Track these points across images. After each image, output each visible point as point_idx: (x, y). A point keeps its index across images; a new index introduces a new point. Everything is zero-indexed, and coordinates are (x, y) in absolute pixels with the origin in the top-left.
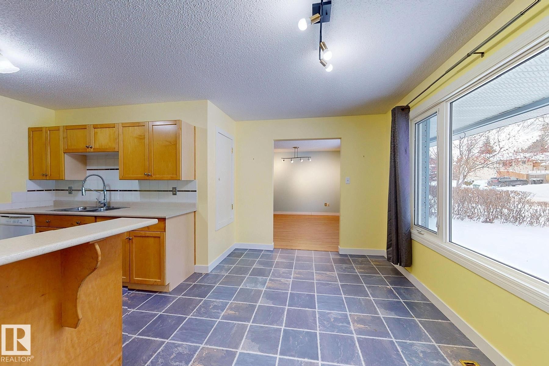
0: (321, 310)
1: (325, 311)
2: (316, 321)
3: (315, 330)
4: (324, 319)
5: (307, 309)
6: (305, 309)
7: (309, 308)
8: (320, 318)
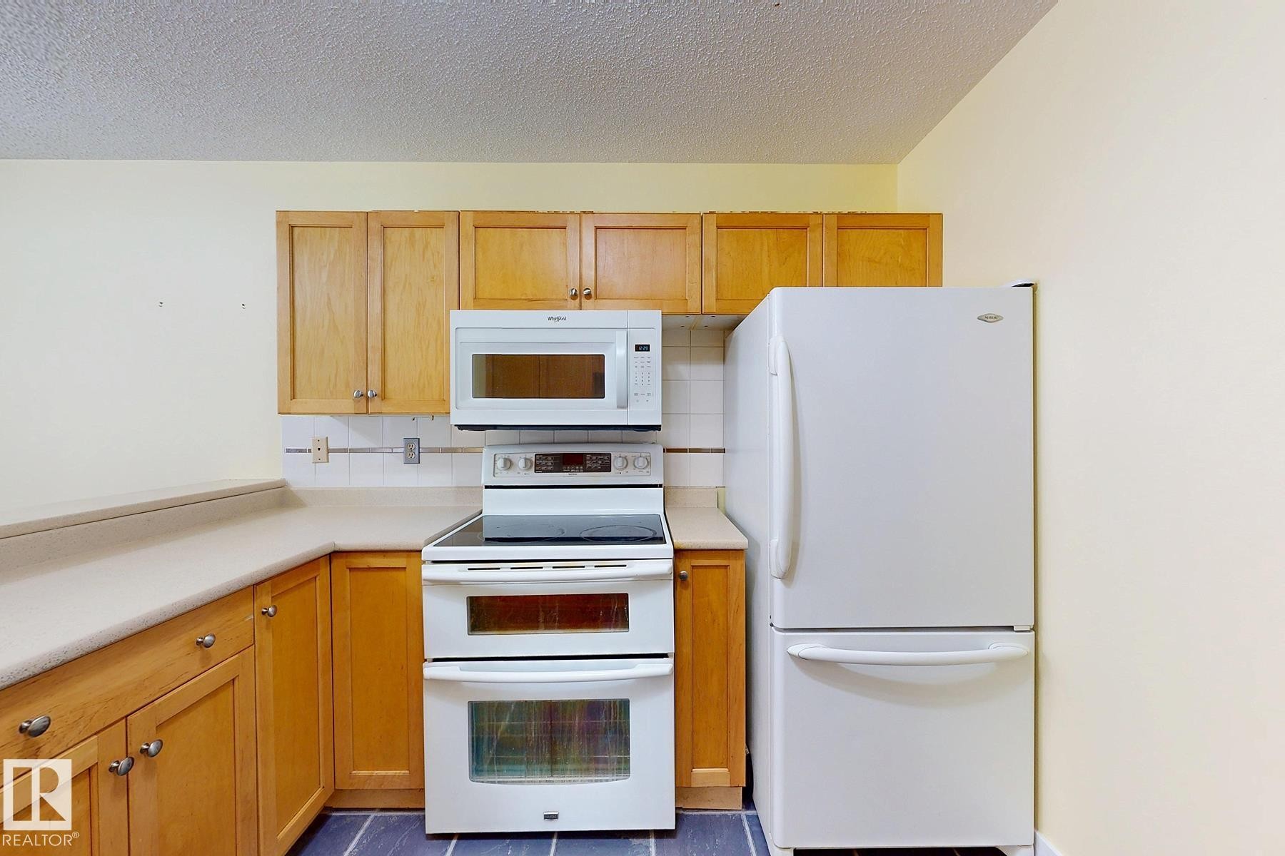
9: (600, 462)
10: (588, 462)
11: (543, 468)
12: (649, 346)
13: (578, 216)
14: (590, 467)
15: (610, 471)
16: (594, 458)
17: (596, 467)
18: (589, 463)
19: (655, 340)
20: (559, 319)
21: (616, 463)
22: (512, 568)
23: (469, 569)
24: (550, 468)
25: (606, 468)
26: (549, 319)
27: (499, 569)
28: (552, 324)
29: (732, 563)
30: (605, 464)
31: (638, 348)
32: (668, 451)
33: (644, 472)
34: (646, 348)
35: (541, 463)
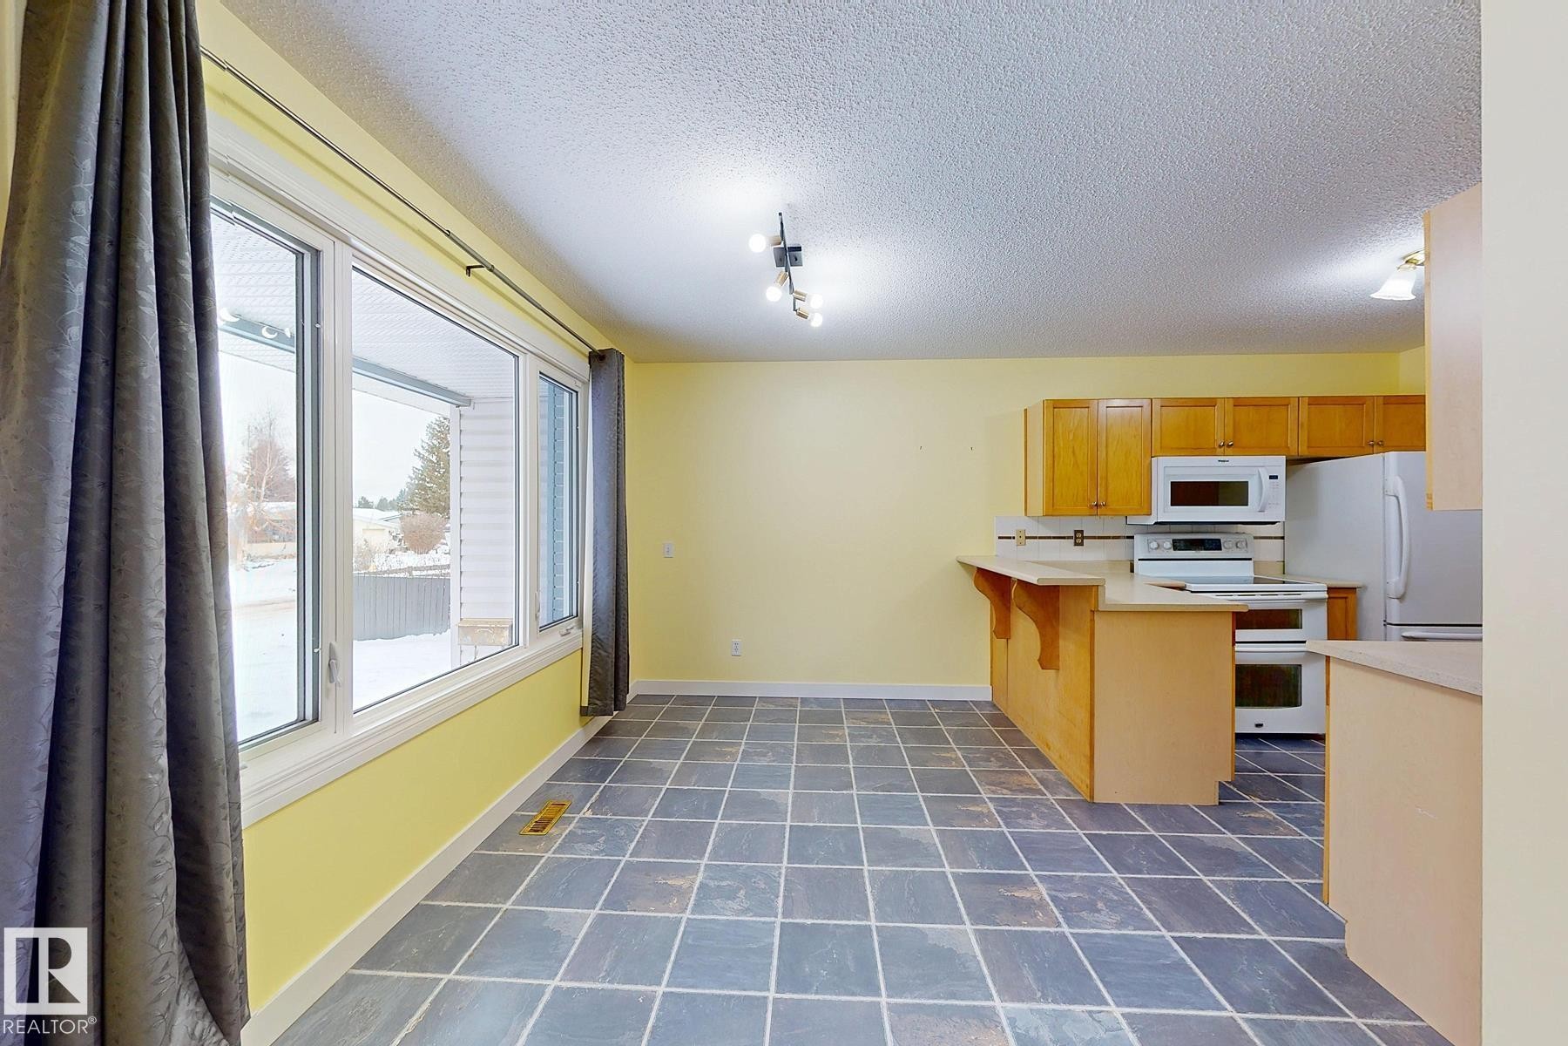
0: (764, 923)
1: (754, 919)
2: (785, 887)
3: (791, 868)
4: (763, 893)
5: (809, 922)
6: (816, 921)
7: (803, 926)
8: (772, 897)
9: (1214, 544)
11: (1180, 548)
12: (1278, 476)
13: (1224, 400)
14: (1209, 548)
15: (1222, 550)
16: (1210, 542)
17: (1212, 548)
18: (1207, 545)
19: (1281, 472)
20: (1224, 461)
21: (1224, 545)
24: (1183, 548)
25: (1218, 548)
26: (1218, 460)
28: (1219, 463)
29: (1350, 596)
30: (1216, 545)
31: (1271, 477)
32: (1255, 538)
33: (1243, 550)
34: (1276, 477)
35: (1177, 545)
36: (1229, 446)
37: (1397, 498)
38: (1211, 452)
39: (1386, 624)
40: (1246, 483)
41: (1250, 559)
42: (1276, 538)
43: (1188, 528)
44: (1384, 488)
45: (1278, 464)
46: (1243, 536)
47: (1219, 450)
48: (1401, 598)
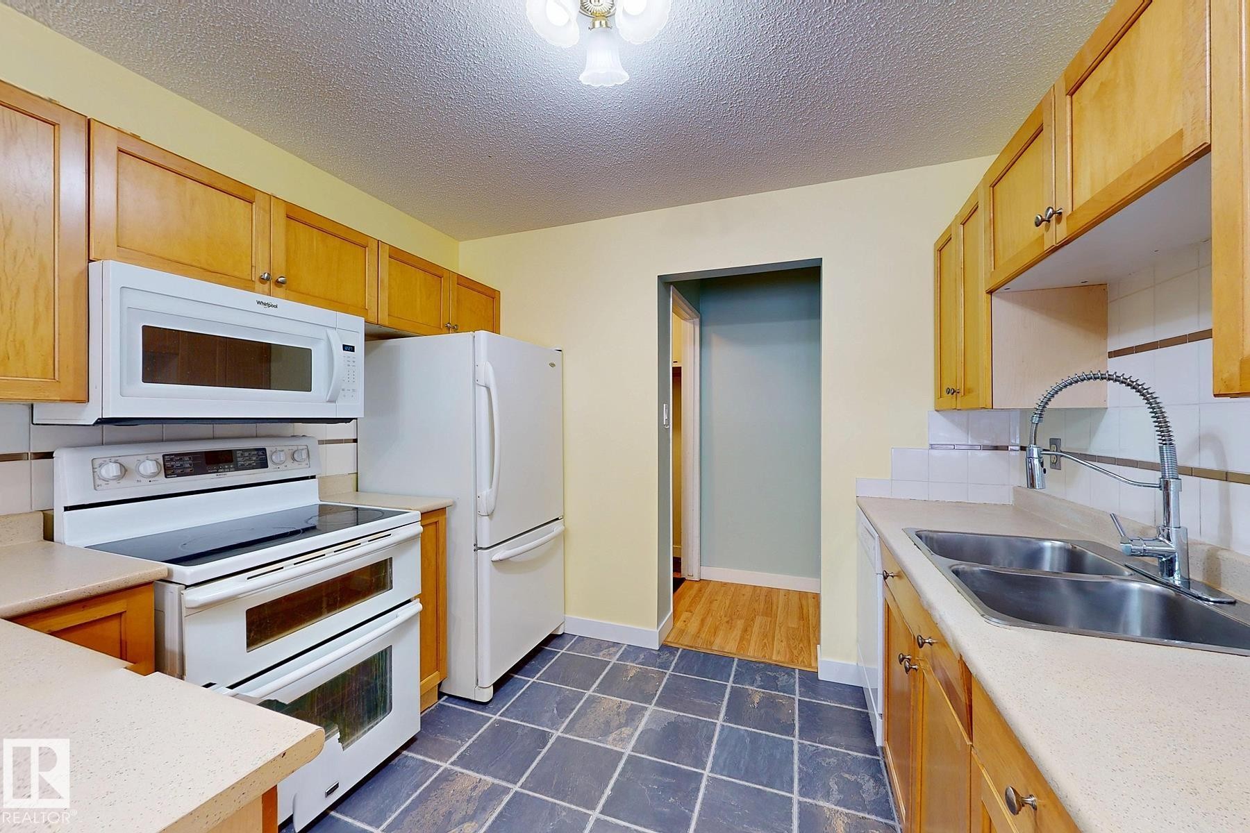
9: (254, 458)
10: (239, 459)
11: (179, 471)
12: (353, 347)
13: (268, 197)
14: (242, 465)
15: (267, 467)
16: (246, 454)
17: (250, 464)
18: (240, 461)
19: (359, 342)
20: (269, 305)
21: (272, 458)
22: (295, 564)
23: (248, 579)
24: (189, 470)
25: (263, 464)
26: (258, 303)
27: (282, 568)
28: (261, 308)
29: (441, 519)
30: (261, 459)
31: (346, 348)
32: (321, 442)
33: (303, 464)
34: (352, 349)
35: (172, 466)
36: (278, 283)
37: (488, 389)
38: (247, 285)
39: (477, 549)
40: (307, 353)
41: (313, 477)
42: (347, 441)
43: (206, 429)
44: (474, 377)
45: (353, 328)
46: (303, 442)
47: (258, 285)
48: (490, 515)
